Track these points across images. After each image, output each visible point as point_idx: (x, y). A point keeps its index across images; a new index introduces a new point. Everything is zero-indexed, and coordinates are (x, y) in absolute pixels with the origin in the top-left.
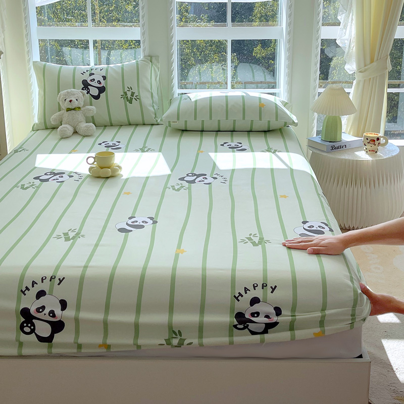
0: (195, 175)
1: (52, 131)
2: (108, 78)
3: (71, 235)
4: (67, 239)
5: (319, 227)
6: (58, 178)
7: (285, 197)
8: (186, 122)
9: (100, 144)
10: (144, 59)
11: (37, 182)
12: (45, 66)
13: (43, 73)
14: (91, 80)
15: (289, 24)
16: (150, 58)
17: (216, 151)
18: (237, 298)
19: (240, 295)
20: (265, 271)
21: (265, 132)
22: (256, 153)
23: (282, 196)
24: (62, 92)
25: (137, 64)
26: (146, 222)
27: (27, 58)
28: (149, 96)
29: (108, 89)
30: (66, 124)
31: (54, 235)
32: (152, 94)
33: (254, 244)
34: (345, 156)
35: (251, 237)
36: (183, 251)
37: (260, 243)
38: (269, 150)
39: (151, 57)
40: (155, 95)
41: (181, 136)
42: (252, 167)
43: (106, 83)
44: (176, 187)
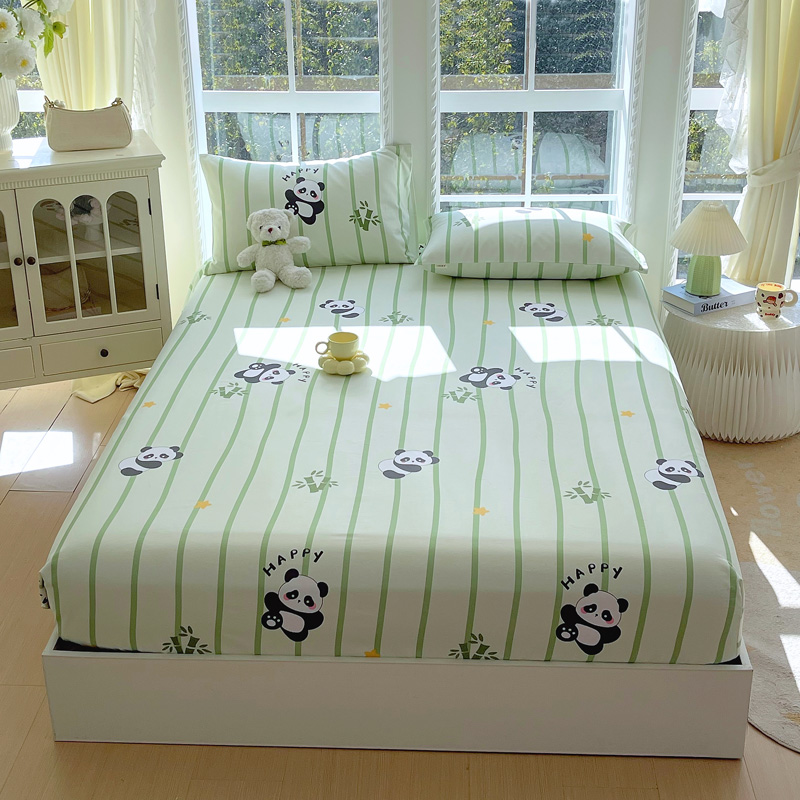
0: (485, 370)
1: (238, 276)
2: (328, 186)
3: (318, 481)
4: (313, 489)
5: (683, 469)
6: (273, 375)
7: (629, 414)
8: (460, 265)
9: (323, 306)
10: (386, 151)
11: (242, 383)
12: (221, 164)
13: (219, 176)
14: (300, 191)
15: (635, 91)
16: (397, 148)
17: (513, 325)
18: (565, 585)
19: (570, 580)
20: (605, 545)
21: (592, 281)
22: (579, 328)
23: (624, 414)
24: (254, 214)
25: (375, 160)
26: (423, 461)
27: (189, 149)
28: (395, 215)
29: (329, 206)
30: (263, 267)
31: (293, 482)
32: (400, 211)
33: (587, 500)
34: (725, 324)
35: (581, 486)
36: (484, 512)
37: (595, 498)
38: (600, 321)
39: (397, 145)
40: (405, 212)
41: (452, 288)
42: (573, 357)
43: (325, 196)
44: (459, 395)
